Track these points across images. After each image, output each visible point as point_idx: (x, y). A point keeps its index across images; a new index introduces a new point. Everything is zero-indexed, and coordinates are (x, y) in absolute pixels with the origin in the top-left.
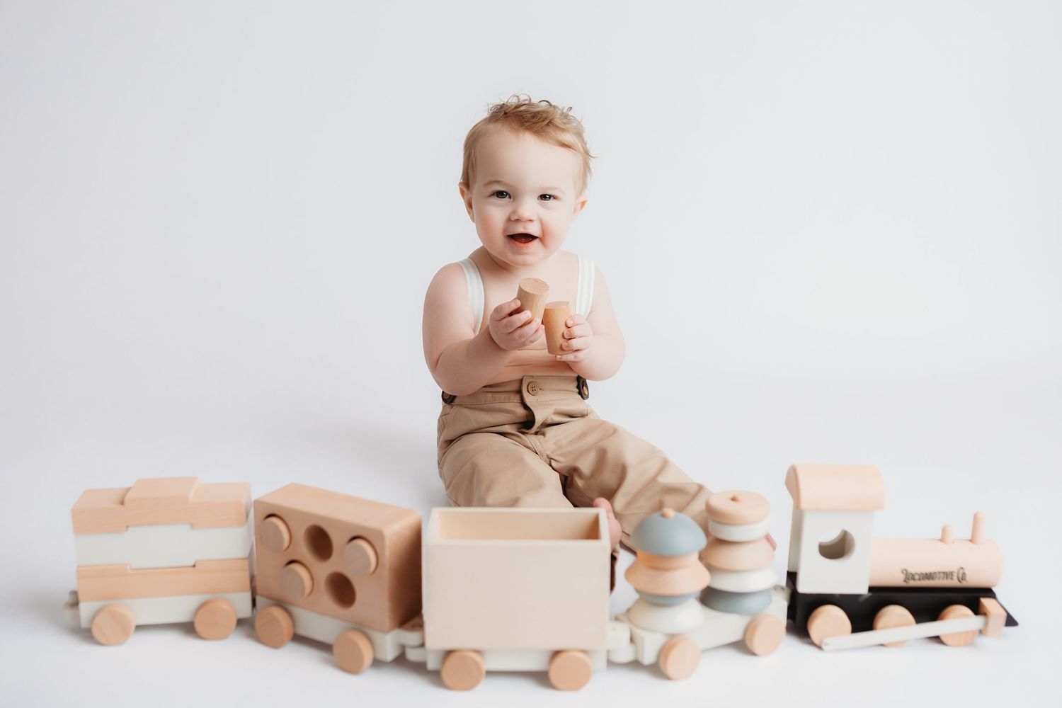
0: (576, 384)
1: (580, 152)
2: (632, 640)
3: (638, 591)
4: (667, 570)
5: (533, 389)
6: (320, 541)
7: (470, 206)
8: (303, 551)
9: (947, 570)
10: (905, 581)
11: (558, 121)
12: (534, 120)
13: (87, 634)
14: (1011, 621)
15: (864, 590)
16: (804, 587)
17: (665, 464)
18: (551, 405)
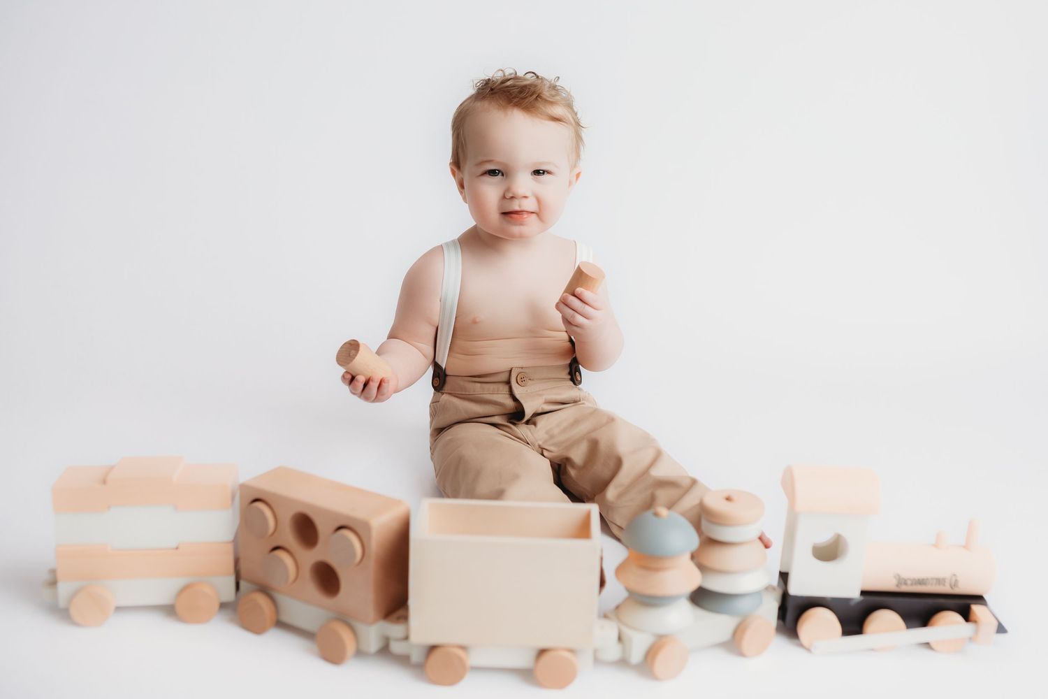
0: (568, 370)
1: (571, 124)
2: (620, 639)
3: (628, 590)
4: (657, 570)
5: (522, 380)
6: (306, 528)
7: (461, 186)
8: (288, 537)
9: (940, 575)
10: (897, 586)
11: (546, 94)
12: (522, 95)
13: (63, 613)
14: (1001, 629)
15: (855, 594)
16: (796, 589)
17: (658, 455)
18: (540, 395)
